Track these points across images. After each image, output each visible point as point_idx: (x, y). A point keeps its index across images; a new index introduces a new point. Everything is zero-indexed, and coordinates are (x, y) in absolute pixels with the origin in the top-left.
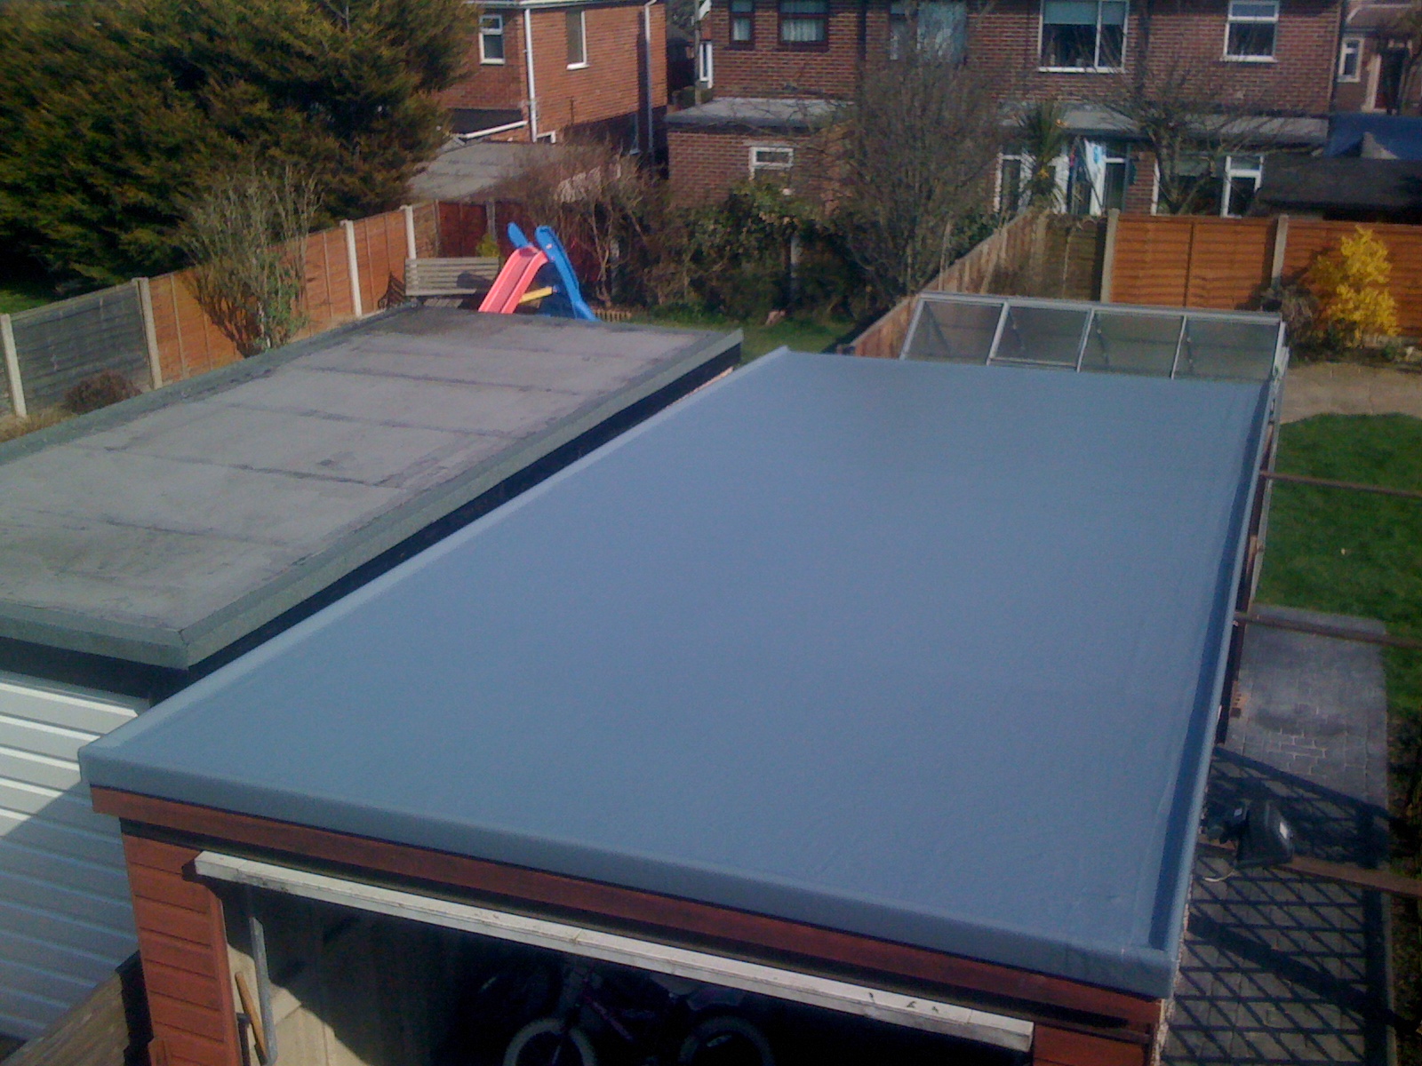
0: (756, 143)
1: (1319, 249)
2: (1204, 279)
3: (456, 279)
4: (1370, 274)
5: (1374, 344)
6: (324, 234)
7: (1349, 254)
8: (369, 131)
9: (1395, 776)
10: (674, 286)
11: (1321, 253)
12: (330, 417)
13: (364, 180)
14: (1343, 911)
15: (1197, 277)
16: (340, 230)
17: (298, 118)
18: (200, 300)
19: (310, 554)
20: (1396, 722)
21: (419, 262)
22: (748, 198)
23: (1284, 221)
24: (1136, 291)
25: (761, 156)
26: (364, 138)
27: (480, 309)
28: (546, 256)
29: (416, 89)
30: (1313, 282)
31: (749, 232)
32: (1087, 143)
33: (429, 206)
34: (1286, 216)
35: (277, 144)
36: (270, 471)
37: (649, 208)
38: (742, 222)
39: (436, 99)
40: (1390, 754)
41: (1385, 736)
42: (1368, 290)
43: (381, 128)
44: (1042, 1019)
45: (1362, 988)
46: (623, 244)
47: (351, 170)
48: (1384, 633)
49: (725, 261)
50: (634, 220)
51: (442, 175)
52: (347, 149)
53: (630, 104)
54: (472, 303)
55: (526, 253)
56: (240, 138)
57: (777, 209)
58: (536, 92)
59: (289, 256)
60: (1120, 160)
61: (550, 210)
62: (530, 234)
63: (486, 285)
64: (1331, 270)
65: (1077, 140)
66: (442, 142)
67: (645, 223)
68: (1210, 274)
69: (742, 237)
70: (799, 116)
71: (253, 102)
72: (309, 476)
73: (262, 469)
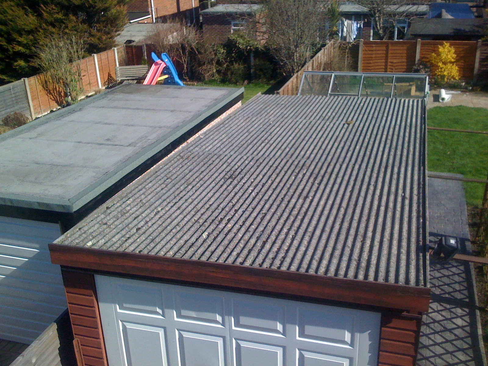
0: (233, 20)
1: (431, 51)
2: (392, 63)
4: (449, 59)
5: (451, 83)
6: (87, 59)
7: (442, 52)
8: (100, 22)
9: (471, 226)
10: (211, 72)
12: (106, 124)
13: (99, 39)
15: (390, 62)
16: (92, 57)
17: (74, 18)
19: (109, 171)
20: (469, 208)
22: (235, 40)
23: (419, 41)
24: (370, 68)
25: (235, 25)
26: (98, 24)
27: (144, 83)
28: (165, 64)
29: (115, 5)
31: (236, 52)
33: (122, 47)
35: (67, 28)
36: (89, 143)
37: (200, 45)
38: (233, 49)
39: (122, 9)
40: (468, 219)
41: (466, 213)
42: (449, 64)
43: (104, 20)
46: (191, 58)
47: (94, 36)
49: (228, 63)
50: (195, 49)
51: (125, 36)
52: (92, 28)
53: (187, 8)
54: (141, 81)
56: (54, 26)
57: (245, 44)
61: (166, 47)
62: (160, 57)
66: (125, 24)
67: (199, 50)
68: (395, 61)
69: (233, 54)
70: (249, 10)
71: (58, 13)
72: (103, 144)
73: (85, 143)
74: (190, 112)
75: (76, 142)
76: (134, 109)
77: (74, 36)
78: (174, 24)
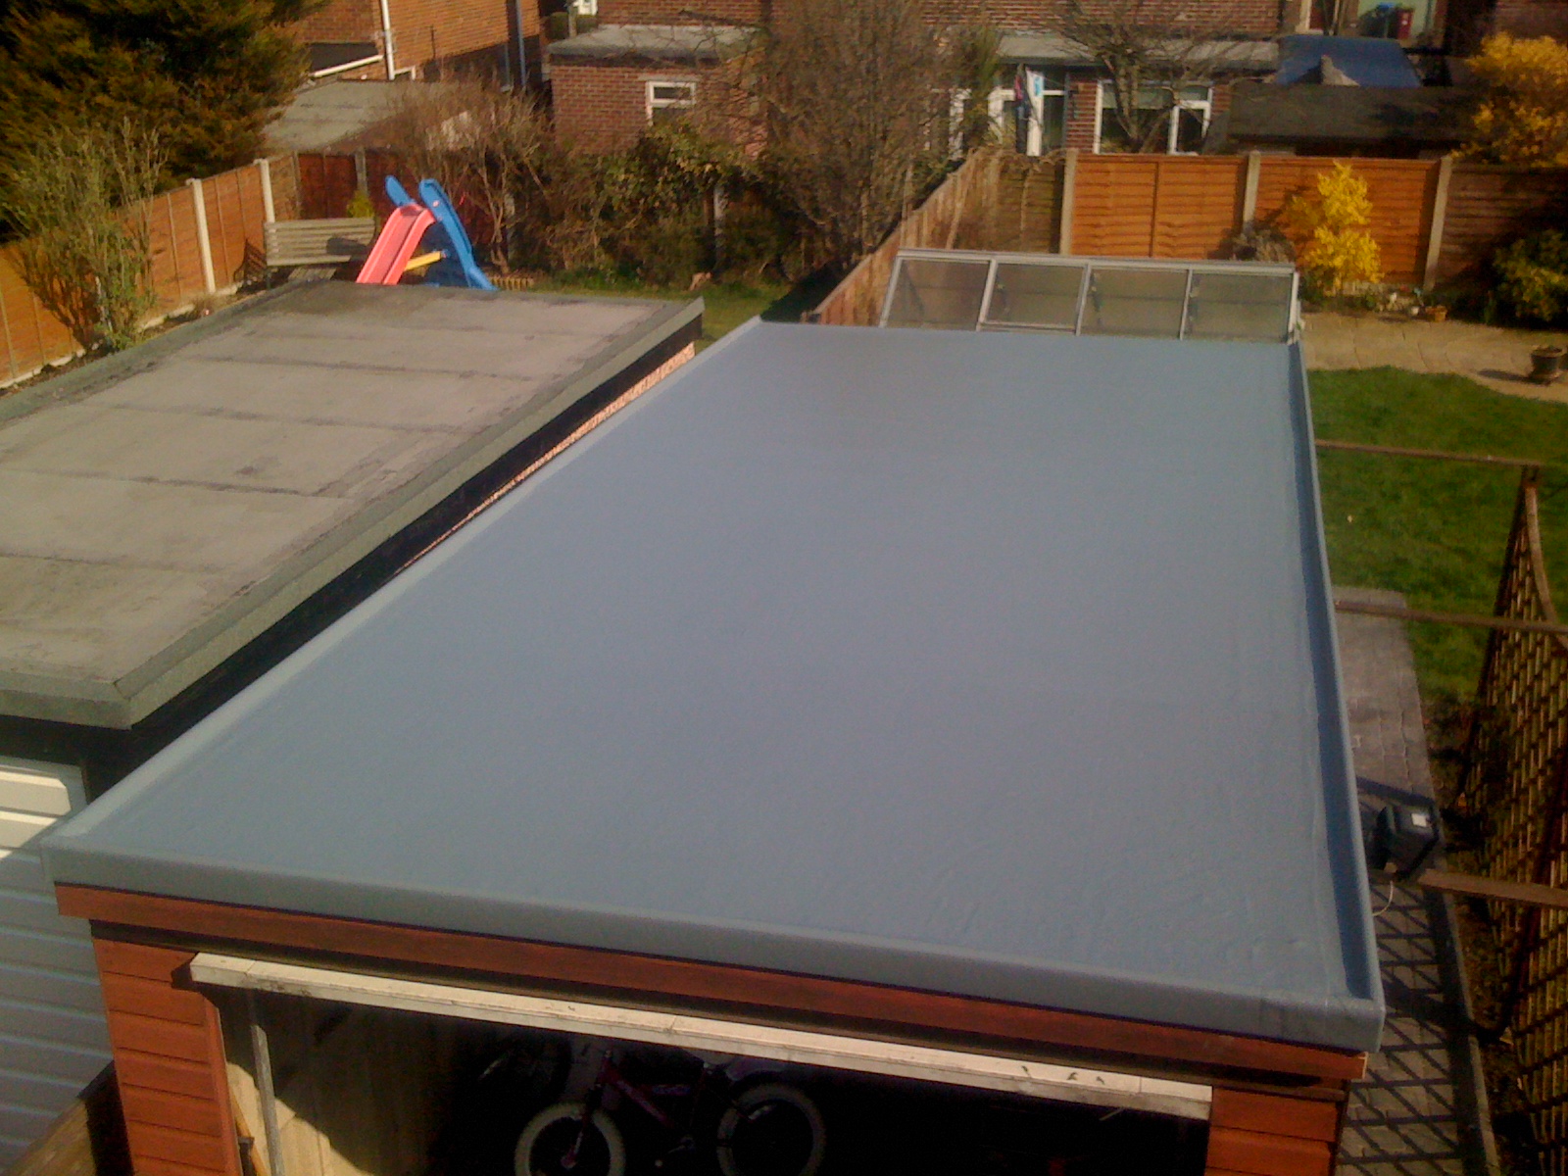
0: (652, 77)
1: (1293, 188)
2: (1169, 225)
3: (325, 245)
4: (1350, 215)
5: (1353, 292)
6: (168, 196)
7: (1327, 194)
8: (214, 72)
9: (1436, 762)
10: (583, 246)
11: (1296, 193)
12: (239, 416)
13: (210, 130)
14: (1406, 915)
15: (1162, 224)
16: (187, 191)
17: (128, 57)
18: (28, 282)
19: (253, 582)
20: (1429, 703)
21: (280, 225)
22: (663, 141)
23: (1256, 157)
24: (1097, 241)
25: (660, 93)
26: (208, 80)
27: (359, 280)
28: (433, 215)
29: (268, 19)
30: (1287, 225)
31: (665, 182)
32: (1029, 73)
33: (286, 158)
34: (1257, 152)
35: (105, 89)
36: (182, 483)
37: (548, 156)
38: (658, 170)
39: (290, 33)
40: (1428, 740)
41: (1420, 717)
42: (1348, 232)
43: (228, 67)
44: (1219, 1082)
45: (1438, 998)
46: (518, 198)
47: (195, 119)
48: (1405, 605)
49: (639, 216)
50: (531, 169)
51: (298, 121)
52: (187, 93)
53: (499, 34)
54: (348, 271)
55: (408, 212)
56: (58, 83)
57: (697, 155)
58: (391, 21)
59: (131, 224)
60: (1058, 93)
61: (432, 161)
62: (412, 190)
63: (361, 252)
64: (1307, 212)
65: (1019, 68)
66: (298, 83)
67: (545, 173)
68: (1178, 220)
69: (658, 188)
70: (707, 46)
71: (72, 38)
72: (229, 487)
73: (171, 482)
74: (526, 379)
75: (136, 479)
76: (336, 366)
77: (126, 119)
78: (463, 86)
